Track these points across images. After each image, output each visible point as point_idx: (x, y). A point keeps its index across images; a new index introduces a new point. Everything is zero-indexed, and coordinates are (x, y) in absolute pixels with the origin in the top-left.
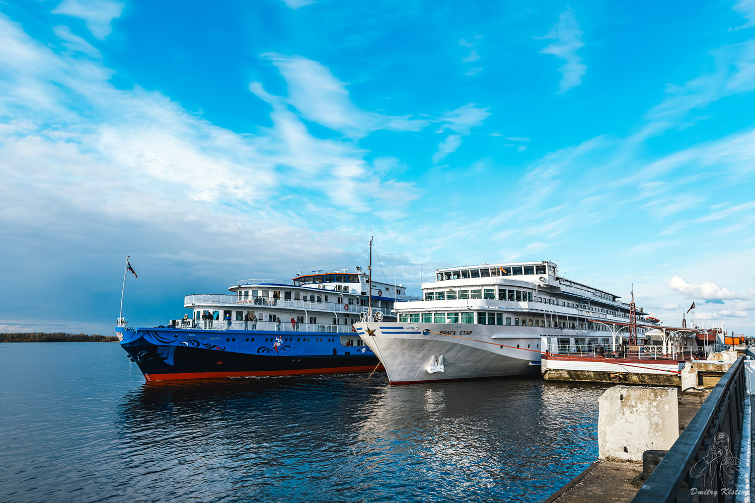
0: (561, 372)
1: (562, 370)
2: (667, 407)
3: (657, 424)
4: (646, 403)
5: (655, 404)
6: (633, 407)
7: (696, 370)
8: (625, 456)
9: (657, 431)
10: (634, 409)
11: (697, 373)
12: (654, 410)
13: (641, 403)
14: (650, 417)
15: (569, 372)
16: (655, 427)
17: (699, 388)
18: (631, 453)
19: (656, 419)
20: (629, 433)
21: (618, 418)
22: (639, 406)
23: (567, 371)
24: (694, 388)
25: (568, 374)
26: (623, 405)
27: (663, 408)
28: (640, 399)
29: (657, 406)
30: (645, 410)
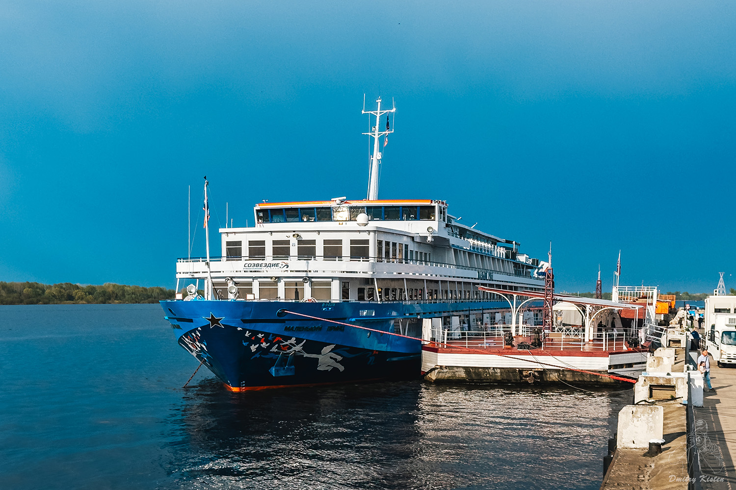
0: (456, 369)
1: (458, 367)
2: (657, 417)
3: (651, 427)
4: (646, 415)
5: (651, 416)
6: (639, 418)
7: (649, 383)
8: (633, 446)
9: (651, 431)
10: (639, 419)
11: (649, 386)
12: (650, 419)
13: (644, 415)
14: (647, 423)
15: (467, 369)
16: (651, 429)
17: (650, 401)
18: (636, 444)
19: (651, 424)
20: (636, 433)
21: (630, 424)
22: (642, 417)
23: (464, 368)
24: (645, 401)
25: (466, 372)
26: (633, 417)
27: (655, 418)
28: (643, 413)
29: (652, 417)
30: (645, 419)
